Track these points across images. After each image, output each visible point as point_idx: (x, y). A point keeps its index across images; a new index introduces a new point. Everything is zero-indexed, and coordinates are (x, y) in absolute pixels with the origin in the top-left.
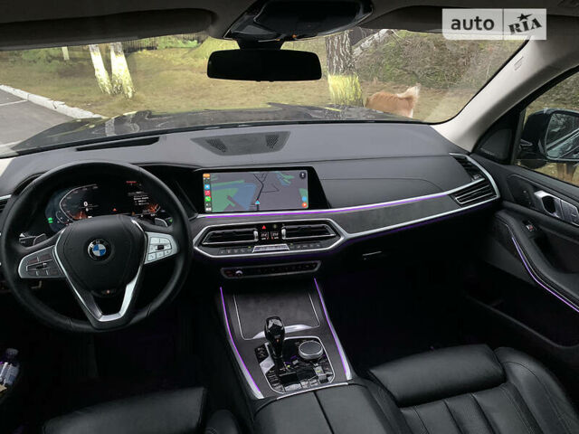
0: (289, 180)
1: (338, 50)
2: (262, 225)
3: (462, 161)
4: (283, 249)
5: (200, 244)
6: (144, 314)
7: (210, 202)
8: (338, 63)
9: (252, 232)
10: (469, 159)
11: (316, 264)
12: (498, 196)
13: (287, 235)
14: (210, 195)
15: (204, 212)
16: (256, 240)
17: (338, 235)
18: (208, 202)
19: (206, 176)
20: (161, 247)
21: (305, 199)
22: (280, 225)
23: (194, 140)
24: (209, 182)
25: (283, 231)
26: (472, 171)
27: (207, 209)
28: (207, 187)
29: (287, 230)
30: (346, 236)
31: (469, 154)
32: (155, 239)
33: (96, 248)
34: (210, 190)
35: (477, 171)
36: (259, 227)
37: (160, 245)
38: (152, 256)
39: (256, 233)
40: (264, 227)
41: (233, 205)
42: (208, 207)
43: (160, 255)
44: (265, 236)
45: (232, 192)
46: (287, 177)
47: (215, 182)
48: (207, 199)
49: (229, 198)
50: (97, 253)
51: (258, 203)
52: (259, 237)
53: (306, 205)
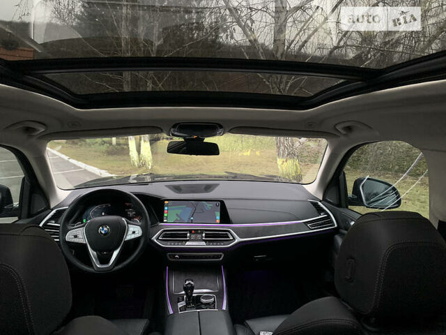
0: (210, 207)
1: (283, 143)
2: (192, 230)
3: (315, 205)
4: (202, 244)
5: (157, 239)
6: (120, 266)
7: (167, 217)
8: (284, 151)
10: (320, 203)
11: (221, 255)
12: (336, 226)
13: (206, 237)
14: (167, 213)
15: (163, 222)
16: (188, 239)
17: (234, 239)
18: (165, 217)
19: (166, 202)
20: (134, 232)
21: (218, 218)
22: (202, 231)
23: (166, 186)
24: (167, 206)
25: (204, 235)
26: (320, 210)
27: (165, 221)
28: (166, 208)
29: (206, 234)
30: (238, 240)
31: (320, 201)
32: (132, 228)
33: (103, 230)
34: (167, 210)
35: (324, 211)
36: (190, 231)
37: (134, 231)
38: (129, 236)
39: (188, 235)
41: (179, 219)
42: (165, 219)
43: (133, 236)
44: (193, 236)
45: (179, 212)
46: (209, 205)
47: (170, 206)
48: (166, 215)
49: (177, 215)
50: (103, 232)
51: (192, 218)
52: (190, 237)
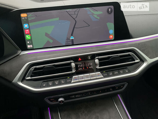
0: (98, 15)
4: (98, 78)
5: (23, 79)
7: (31, 40)
9: (70, 64)
13: (101, 65)
14: (29, 34)
15: (27, 49)
16: (74, 71)
17: (142, 60)
18: (29, 40)
19: (23, 15)
21: (112, 31)
22: (93, 57)
24: (27, 22)
25: (97, 61)
27: (29, 46)
28: (26, 26)
29: (99, 60)
34: (29, 29)
36: (75, 59)
39: (73, 65)
40: (80, 59)
41: (51, 41)
42: (29, 44)
45: (49, 29)
46: (97, 13)
47: (32, 21)
48: (28, 37)
49: (47, 35)
51: (72, 38)
53: (112, 37)
